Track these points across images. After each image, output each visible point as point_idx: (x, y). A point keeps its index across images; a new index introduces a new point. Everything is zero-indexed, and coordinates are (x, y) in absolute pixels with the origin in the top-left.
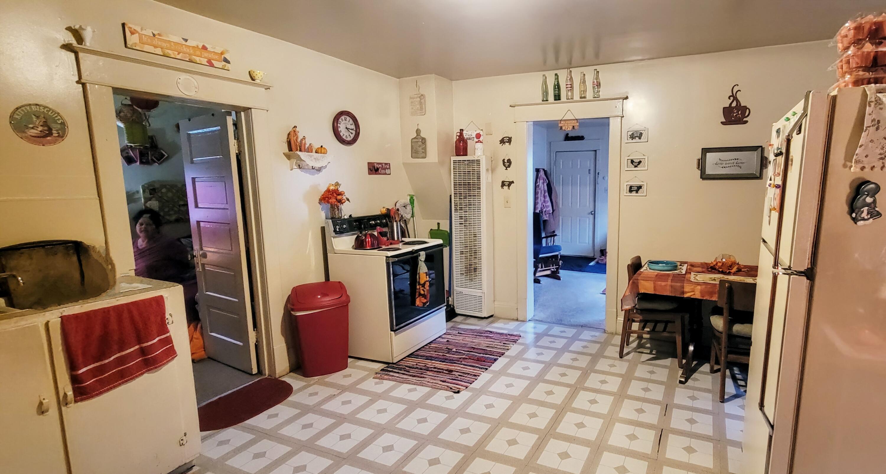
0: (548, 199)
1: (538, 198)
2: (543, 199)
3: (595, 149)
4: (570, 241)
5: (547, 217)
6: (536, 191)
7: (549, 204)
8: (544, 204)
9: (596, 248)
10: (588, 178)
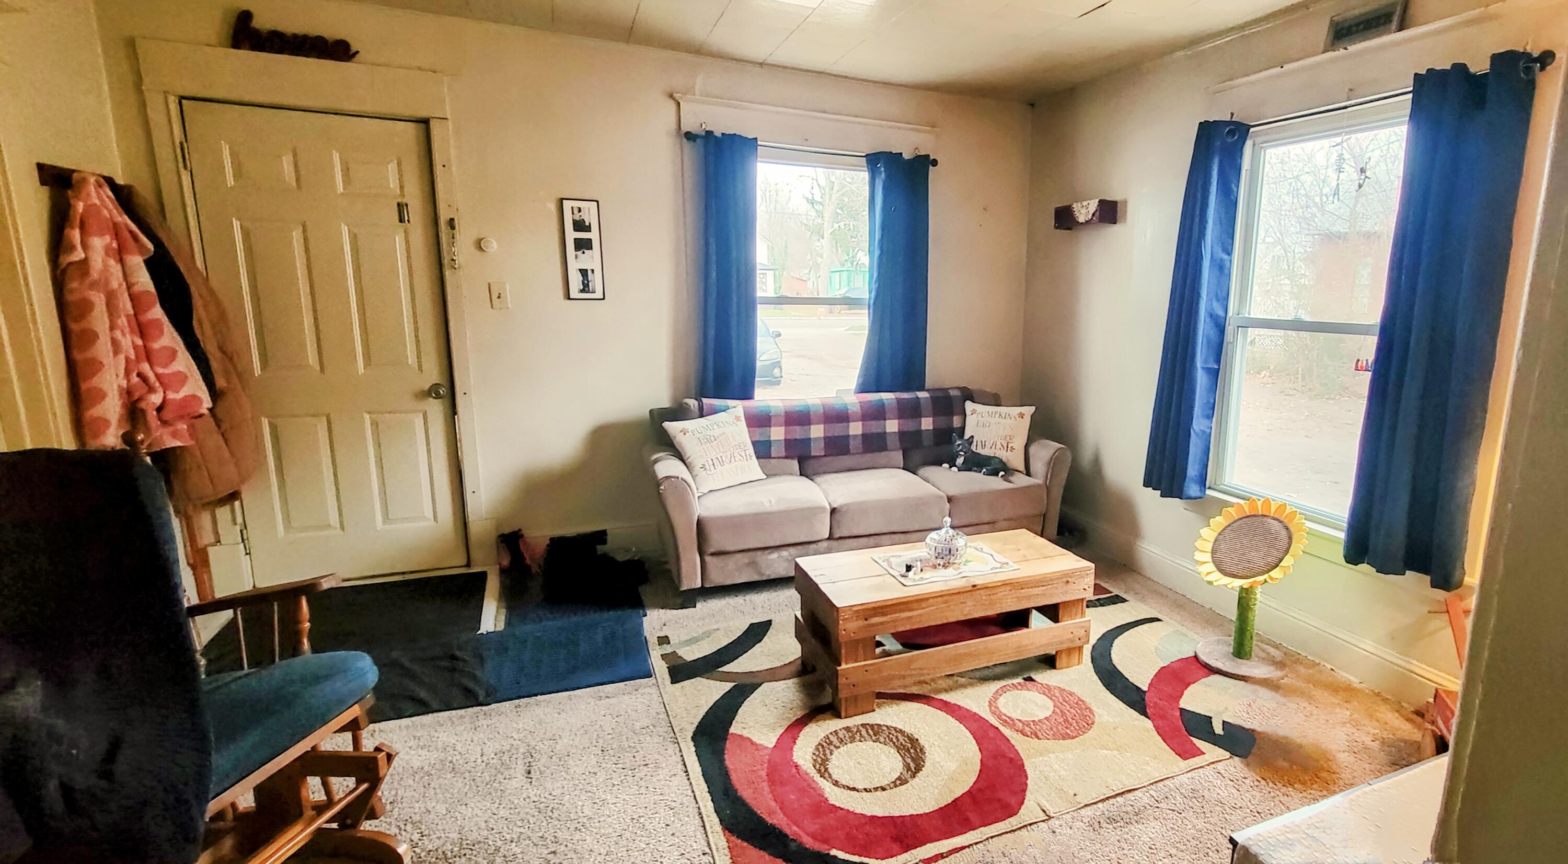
0: (169, 338)
1: (91, 337)
2: (128, 341)
3: (423, 114)
4: (334, 519)
5: (175, 435)
6: (70, 298)
7: (184, 362)
8: (145, 367)
9: (475, 527)
10: (399, 240)
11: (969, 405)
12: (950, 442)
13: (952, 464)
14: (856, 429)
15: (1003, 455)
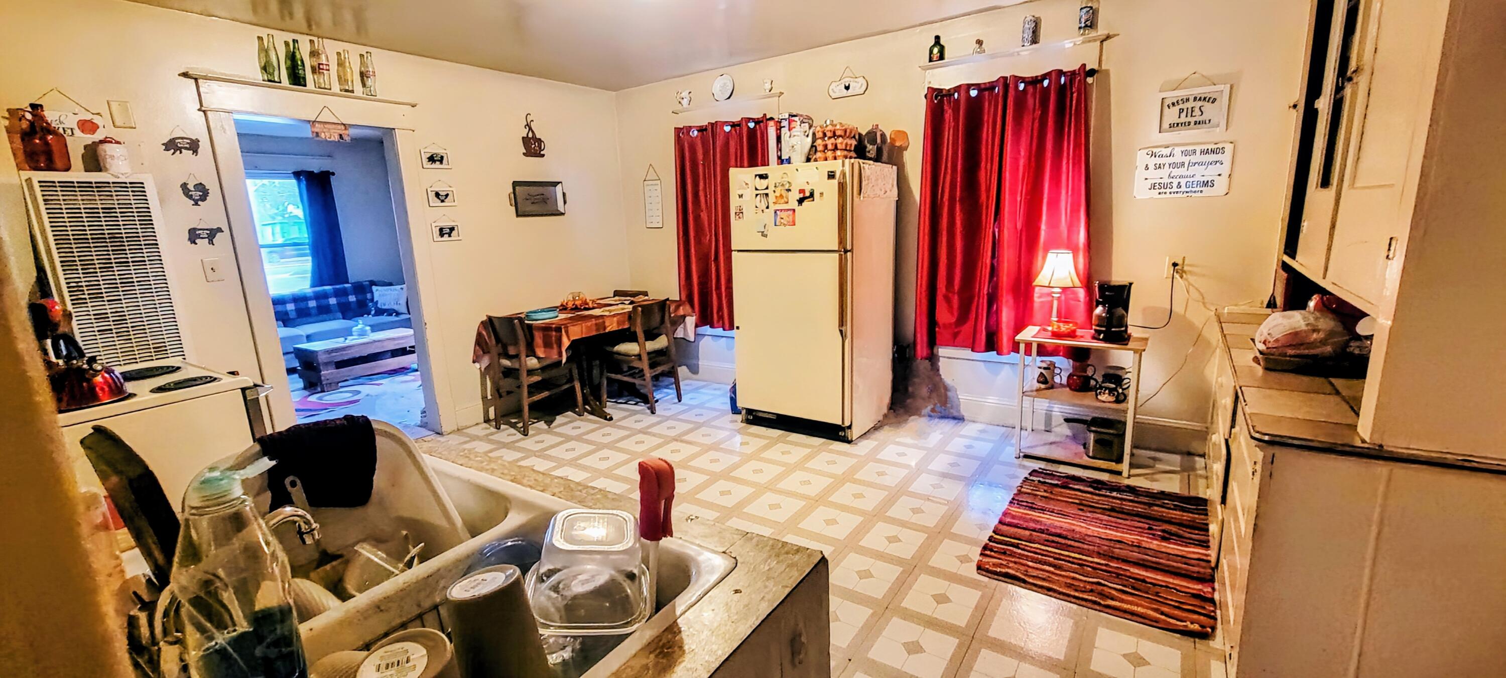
11: (374, 288)
12: (367, 305)
13: (369, 314)
14: (312, 304)
15: (396, 307)
